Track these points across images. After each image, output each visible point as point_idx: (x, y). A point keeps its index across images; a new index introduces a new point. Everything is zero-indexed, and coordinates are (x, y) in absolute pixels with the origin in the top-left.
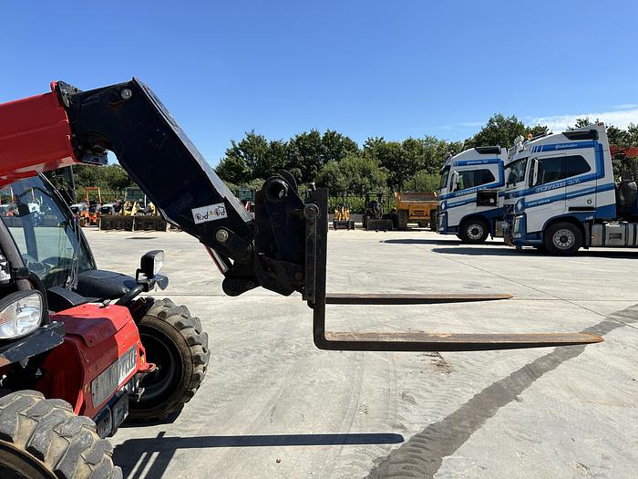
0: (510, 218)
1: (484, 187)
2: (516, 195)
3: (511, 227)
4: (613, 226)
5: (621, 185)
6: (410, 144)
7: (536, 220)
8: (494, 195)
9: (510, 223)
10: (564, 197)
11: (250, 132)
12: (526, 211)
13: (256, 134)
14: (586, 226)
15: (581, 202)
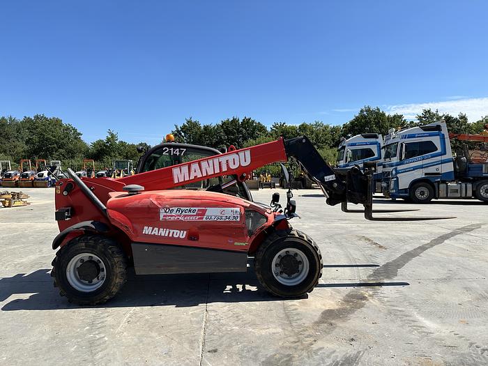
0: (387, 180)
1: (368, 160)
2: (391, 165)
3: (388, 186)
4: (452, 185)
5: (456, 159)
6: (303, 127)
7: (405, 181)
8: (374, 165)
9: (388, 183)
10: (422, 167)
11: (189, 119)
12: (398, 175)
13: (193, 120)
14: (436, 184)
15: (432, 170)
